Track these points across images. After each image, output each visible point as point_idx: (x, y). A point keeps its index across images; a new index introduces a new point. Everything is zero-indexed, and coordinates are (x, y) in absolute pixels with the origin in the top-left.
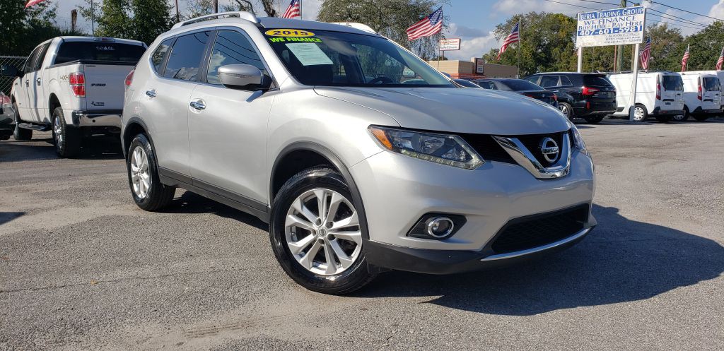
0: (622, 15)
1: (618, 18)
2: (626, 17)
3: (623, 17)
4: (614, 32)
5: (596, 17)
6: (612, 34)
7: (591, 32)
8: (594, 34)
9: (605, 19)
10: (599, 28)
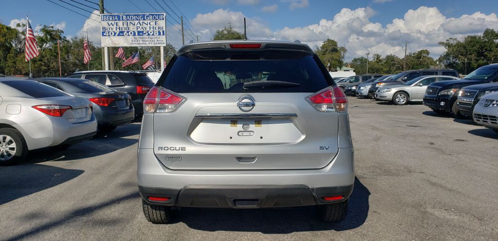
0: (144, 19)
1: (141, 22)
2: (149, 22)
3: (146, 22)
4: (139, 35)
5: (119, 20)
6: (137, 36)
7: (115, 34)
8: (119, 35)
9: (129, 22)
10: (123, 30)
